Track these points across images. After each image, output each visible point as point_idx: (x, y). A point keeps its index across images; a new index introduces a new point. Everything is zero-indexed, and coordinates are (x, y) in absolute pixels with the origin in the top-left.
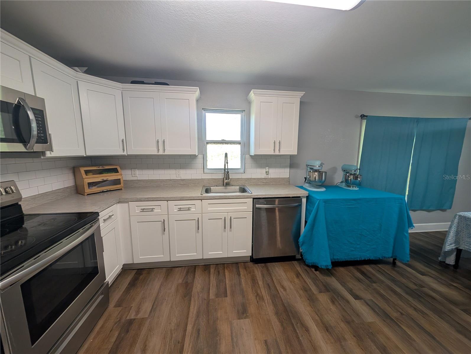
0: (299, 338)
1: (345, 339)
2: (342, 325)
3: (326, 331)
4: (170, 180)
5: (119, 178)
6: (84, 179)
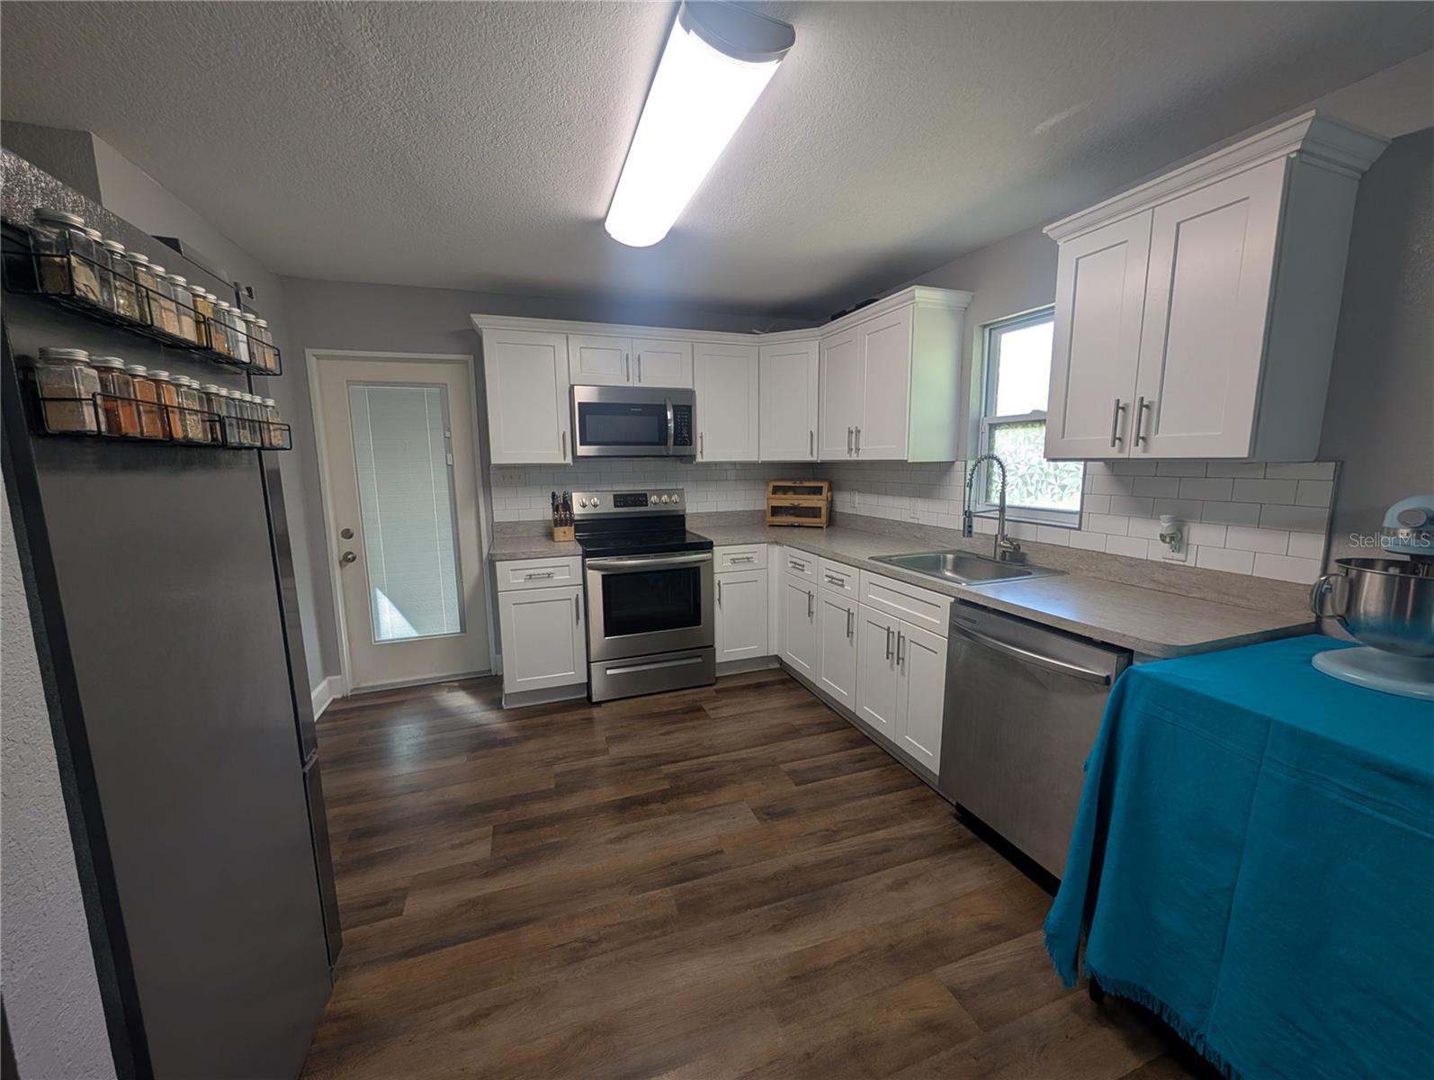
0: (749, 909)
2: (837, 1030)
3: (793, 975)
4: (900, 523)
5: (819, 506)
6: (768, 499)
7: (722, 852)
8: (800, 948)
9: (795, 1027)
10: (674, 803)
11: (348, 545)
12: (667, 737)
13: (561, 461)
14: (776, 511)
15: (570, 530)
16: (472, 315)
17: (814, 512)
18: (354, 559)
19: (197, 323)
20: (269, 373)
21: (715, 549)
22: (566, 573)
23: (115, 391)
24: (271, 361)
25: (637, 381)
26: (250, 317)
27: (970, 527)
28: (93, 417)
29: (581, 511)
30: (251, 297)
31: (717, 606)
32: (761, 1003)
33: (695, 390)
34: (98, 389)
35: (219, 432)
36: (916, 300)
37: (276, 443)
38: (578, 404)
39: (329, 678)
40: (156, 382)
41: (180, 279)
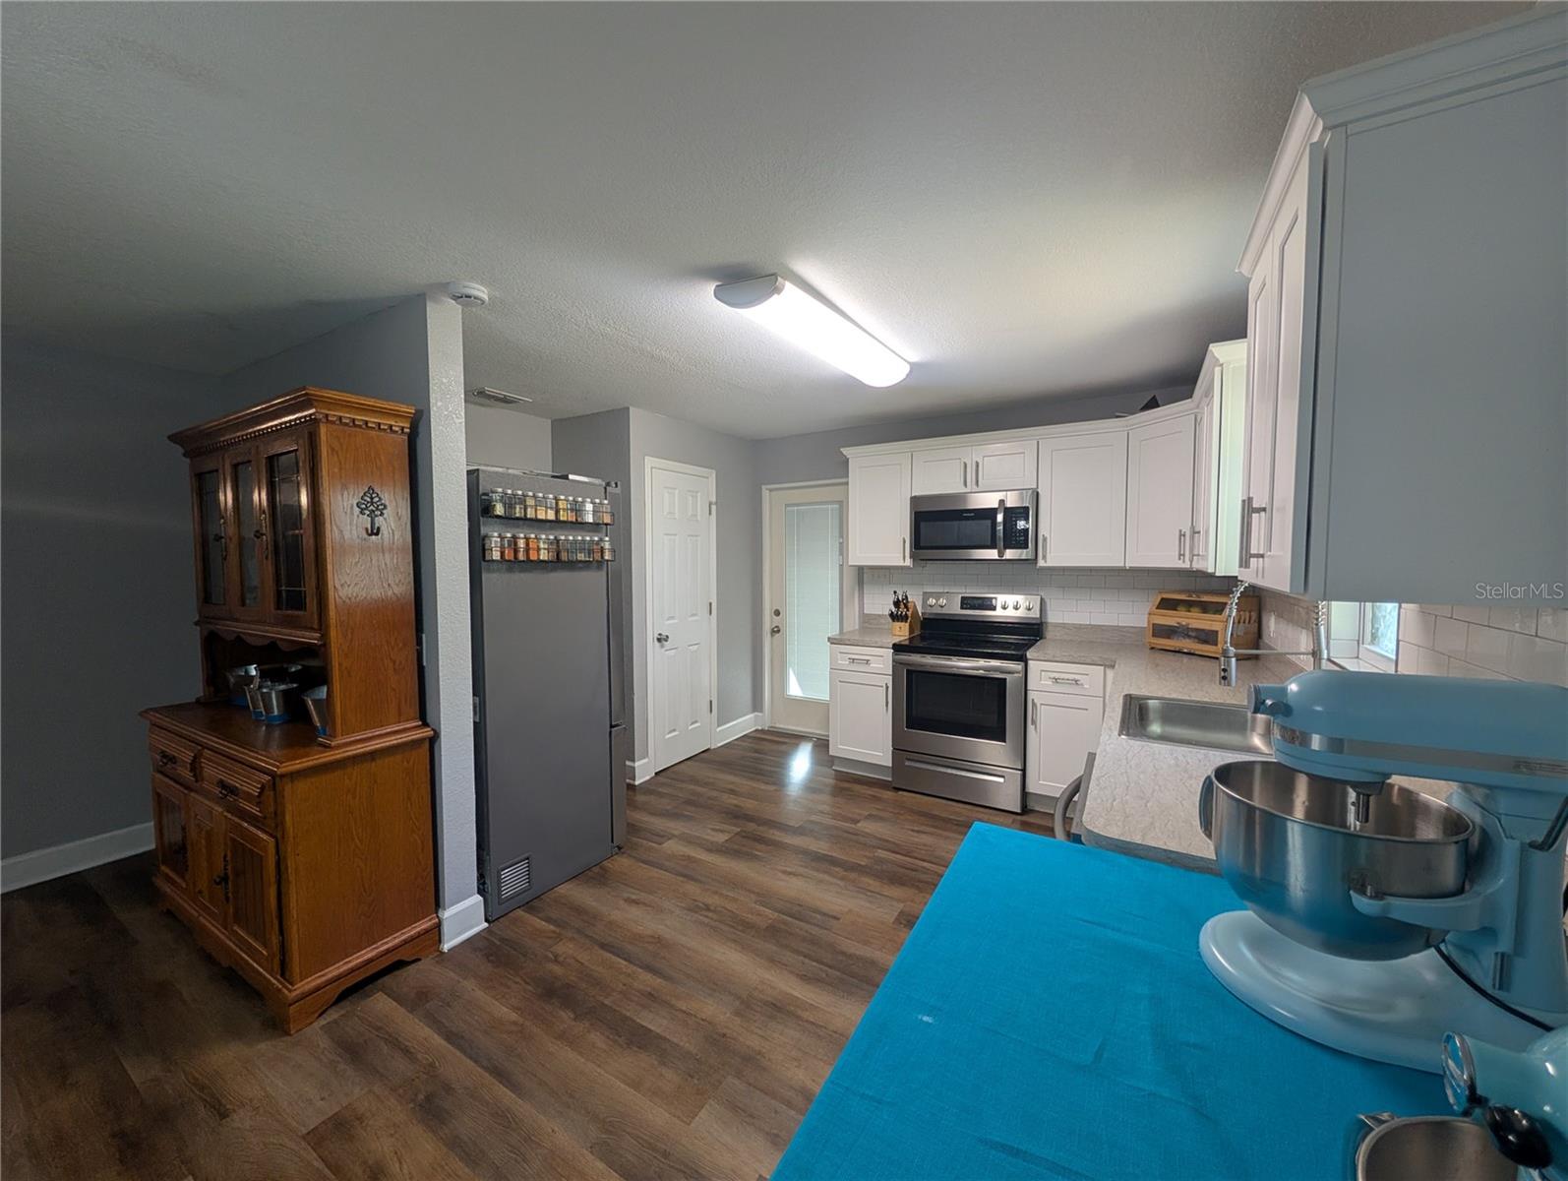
0: (805, 956)
1: (737, 1013)
2: (753, 1042)
3: (775, 1002)
6: (1150, 614)
7: (838, 919)
8: (799, 996)
9: (738, 1020)
10: (853, 875)
11: (777, 621)
12: (915, 834)
13: (901, 564)
14: (1160, 631)
15: (905, 626)
16: (842, 449)
18: (779, 631)
19: (557, 512)
20: (606, 524)
21: (1030, 662)
22: (882, 661)
23: (506, 545)
24: (607, 519)
25: (975, 487)
26: (597, 501)
27: (1224, 670)
28: (496, 555)
29: (929, 610)
30: (616, 486)
31: (1030, 728)
32: (739, 998)
33: (1039, 490)
34: (499, 545)
35: (564, 556)
36: (1221, 361)
37: (606, 558)
38: (915, 513)
39: (756, 713)
40: (527, 539)
41: (551, 496)
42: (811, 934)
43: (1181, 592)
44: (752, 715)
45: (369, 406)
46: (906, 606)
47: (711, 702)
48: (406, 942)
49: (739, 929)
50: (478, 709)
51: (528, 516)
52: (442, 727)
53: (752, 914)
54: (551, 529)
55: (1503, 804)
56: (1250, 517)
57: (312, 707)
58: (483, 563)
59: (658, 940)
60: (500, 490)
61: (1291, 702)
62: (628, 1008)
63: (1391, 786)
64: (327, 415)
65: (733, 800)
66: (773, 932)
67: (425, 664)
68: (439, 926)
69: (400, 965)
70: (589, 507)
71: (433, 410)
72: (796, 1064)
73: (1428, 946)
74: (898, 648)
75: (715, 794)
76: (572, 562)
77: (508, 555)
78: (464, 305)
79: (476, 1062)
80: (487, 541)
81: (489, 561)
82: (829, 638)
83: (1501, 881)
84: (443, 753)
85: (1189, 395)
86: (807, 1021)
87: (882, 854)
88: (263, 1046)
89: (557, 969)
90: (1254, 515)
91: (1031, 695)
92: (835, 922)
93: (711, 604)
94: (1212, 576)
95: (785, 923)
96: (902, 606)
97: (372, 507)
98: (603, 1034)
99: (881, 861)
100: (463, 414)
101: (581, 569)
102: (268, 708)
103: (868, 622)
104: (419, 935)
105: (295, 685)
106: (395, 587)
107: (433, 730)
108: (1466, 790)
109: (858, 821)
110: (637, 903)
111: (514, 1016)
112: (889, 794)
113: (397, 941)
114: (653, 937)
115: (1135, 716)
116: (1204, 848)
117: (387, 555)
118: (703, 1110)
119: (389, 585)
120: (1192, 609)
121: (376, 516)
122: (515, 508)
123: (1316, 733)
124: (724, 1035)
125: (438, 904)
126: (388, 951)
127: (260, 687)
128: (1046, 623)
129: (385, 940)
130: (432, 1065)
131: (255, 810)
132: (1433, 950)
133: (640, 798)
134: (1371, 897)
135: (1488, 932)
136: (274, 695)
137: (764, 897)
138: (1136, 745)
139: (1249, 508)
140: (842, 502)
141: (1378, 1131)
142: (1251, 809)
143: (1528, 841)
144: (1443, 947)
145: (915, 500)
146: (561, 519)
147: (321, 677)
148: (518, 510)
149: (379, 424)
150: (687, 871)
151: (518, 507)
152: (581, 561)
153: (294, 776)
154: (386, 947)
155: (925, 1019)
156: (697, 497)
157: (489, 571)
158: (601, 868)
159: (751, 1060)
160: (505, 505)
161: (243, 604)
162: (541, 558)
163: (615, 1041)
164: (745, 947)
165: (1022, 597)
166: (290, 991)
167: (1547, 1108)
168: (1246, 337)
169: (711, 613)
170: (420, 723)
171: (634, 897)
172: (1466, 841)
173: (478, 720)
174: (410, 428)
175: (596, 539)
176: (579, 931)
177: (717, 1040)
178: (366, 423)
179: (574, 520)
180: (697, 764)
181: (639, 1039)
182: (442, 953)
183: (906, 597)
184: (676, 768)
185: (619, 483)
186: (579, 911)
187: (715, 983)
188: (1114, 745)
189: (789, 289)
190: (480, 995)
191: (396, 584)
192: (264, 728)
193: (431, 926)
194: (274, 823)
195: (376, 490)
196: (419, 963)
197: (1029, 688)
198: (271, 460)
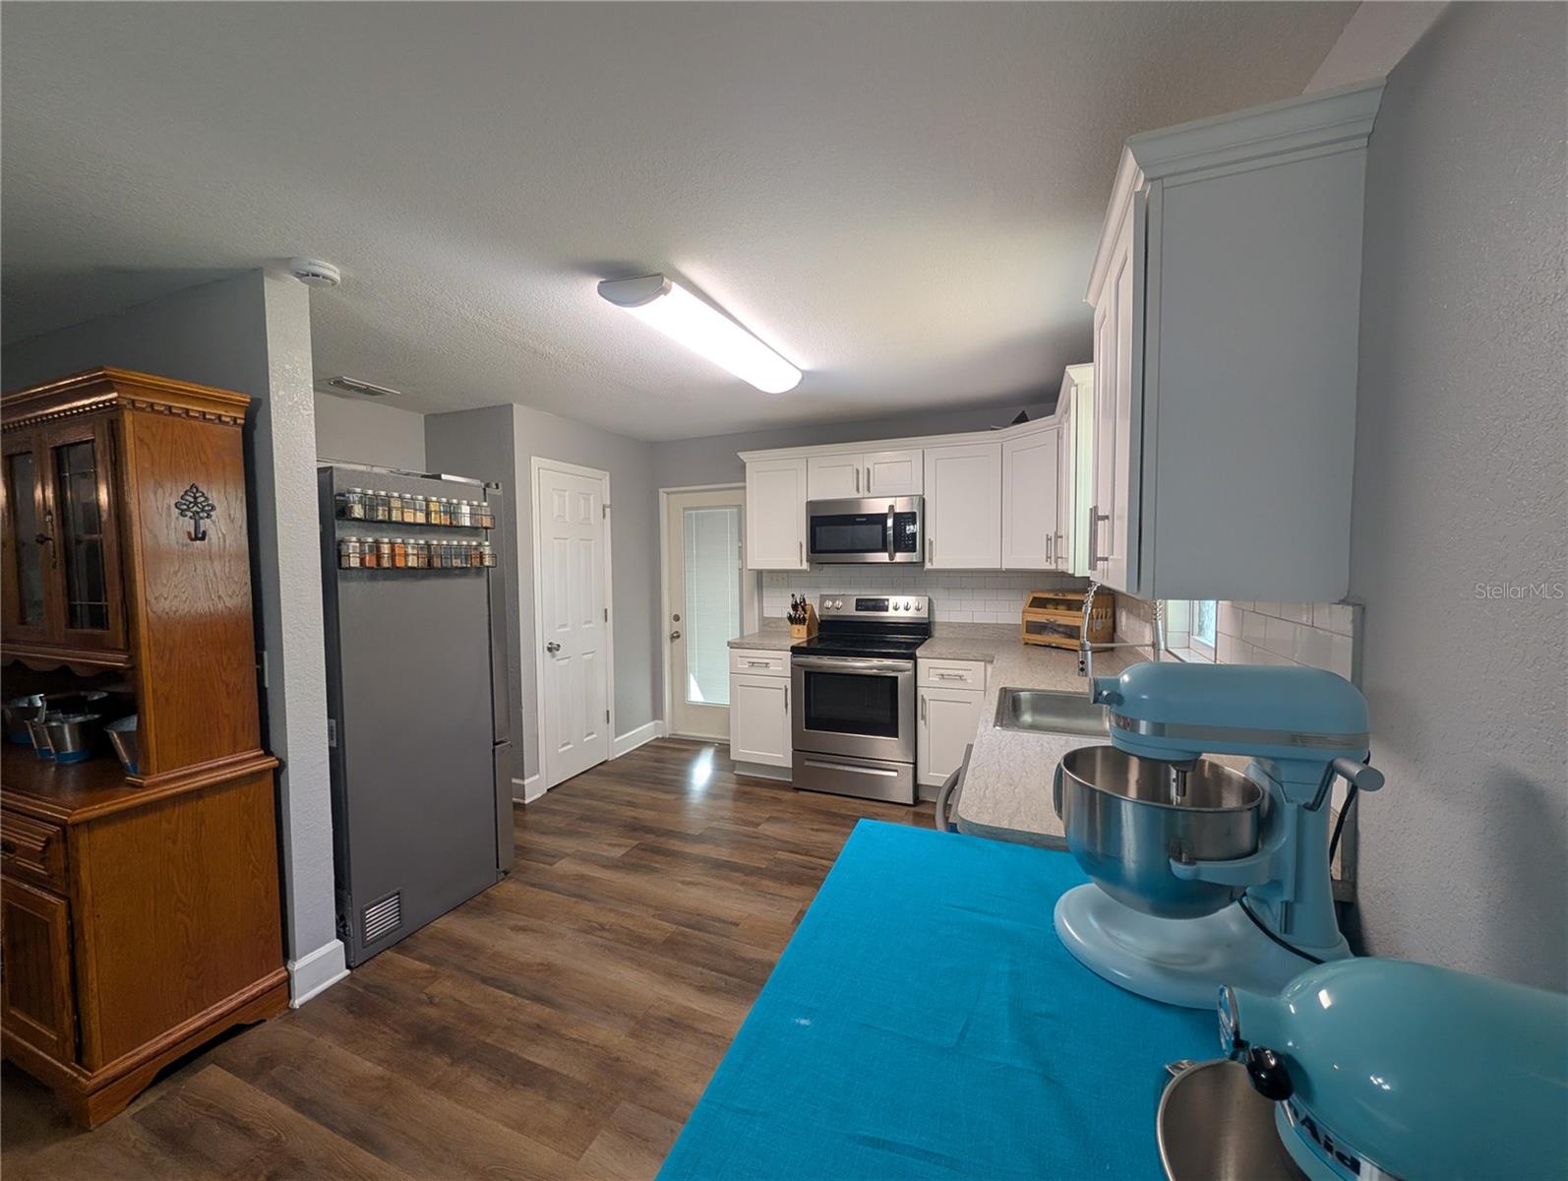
0: (703, 967)
1: (633, 1034)
2: (651, 1063)
3: (672, 1018)
5: (1077, 624)
6: (1024, 612)
9: (632, 1042)
11: (677, 626)
12: (814, 833)
13: (799, 567)
14: (1034, 628)
15: (803, 629)
16: (739, 454)
17: (1072, 632)
18: (678, 637)
19: (428, 515)
20: (486, 528)
21: (919, 660)
22: (779, 665)
23: (367, 551)
24: (487, 522)
25: (866, 492)
26: (475, 503)
27: (1082, 663)
28: (355, 562)
29: (825, 612)
30: (497, 488)
31: (921, 723)
32: (633, 1017)
33: (925, 496)
34: (358, 551)
35: (437, 563)
36: (1076, 382)
37: (487, 563)
38: (812, 517)
39: (657, 721)
40: (392, 544)
41: (420, 497)
42: (711, 944)
43: (1049, 591)
44: (652, 724)
45: (189, 392)
46: (804, 609)
47: (608, 712)
48: (245, 1003)
49: (634, 945)
50: (335, 733)
51: (394, 519)
52: (289, 755)
53: (650, 929)
54: (421, 532)
55: (1286, 773)
56: (1096, 524)
57: (118, 741)
58: (338, 570)
59: (548, 968)
60: (358, 490)
61: (1123, 691)
62: (513, 1043)
63: (1203, 761)
64: (133, 402)
65: (629, 813)
66: (671, 945)
67: (267, 685)
68: (288, 980)
69: (238, 1029)
70: (466, 509)
71: (274, 400)
72: (694, 1079)
73: (1232, 900)
74: (796, 650)
75: (612, 807)
76: (446, 568)
77: (370, 561)
78: (312, 285)
79: (332, 1128)
80: (343, 547)
81: (346, 569)
82: (728, 642)
83: (1284, 839)
84: (290, 785)
85: (1052, 412)
86: (705, 1033)
87: (782, 855)
88: (51, 1150)
89: (432, 1012)
90: (1099, 522)
91: (921, 692)
92: (734, 928)
93: (606, 611)
94: (1072, 576)
95: (682, 934)
96: (800, 609)
97: (195, 509)
98: (483, 1076)
99: (780, 862)
100: (312, 405)
101: (459, 576)
102: (59, 744)
103: (767, 625)
104: (263, 992)
105: (96, 716)
106: (226, 599)
107: (277, 759)
108: (1258, 762)
109: (759, 825)
110: (525, 930)
111: (379, 1070)
112: (789, 796)
113: (234, 1003)
114: (542, 964)
115: (1010, 708)
116: (1055, 827)
117: (216, 563)
118: (594, 1143)
119: (219, 597)
120: (1059, 607)
121: (202, 518)
122: (377, 510)
123: (1144, 720)
124: (618, 1059)
125: (287, 954)
126: (222, 1016)
127: (48, 720)
128: (934, 622)
129: (218, 1004)
130: (277, 1139)
131: (38, 869)
132: (1236, 905)
133: (531, 817)
134: (1186, 863)
135: (1276, 884)
136: (66, 730)
137: (662, 910)
138: (1009, 734)
139: (1095, 517)
140: (740, 506)
141: (1177, 1075)
142: (1093, 791)
143: (1303, 803)
144: (1244, 900)
145: (811, 505)
146: (433, 522)
147: (129, 705)
148: (380, 512)
149: (204, 413)
150: (581, 890)
151: (380, 508)
152: (457, 568)
153: (89, 824)
154: (220, 1011)
155: (803, 1022)
156: (589, 500)
157: (345, 579)
158: (484, 896)
159: (647, 1081)
160: (364, 506)
161: (23, 621)
162: (410, 564)
163: (498, 1083)
164: (640, 965)
165: (913, 598)
166: (88, 1079)
167: (1290, 1044)
168: (1092, 361)
169: (606, 620)
170: (262, 752)
171: (521, 924)
172: (1258, 807)
173: (335, 745)
174: (245, 419)
175: (474, 543)
176: (459, 968)
177: (609, 1064)
178: (187, 411)
179: (448, 523)
180: (592, 777)
181: (525, 1075)
182: (293, 1010)
183: (804, 600)
184: (569, 783)
185: (500, 485)
186: (459, 945)
187: (607, 1005)
188: (990, 735)
189: (677, 290)
190: (339, 1052)
191: (228, 594)
192: (53, 769)
193: (278, 981)
194: (66, 882)
195: (200, 489)
196: (263, 1024)
197: (919, 684)
198: (58, 452)
